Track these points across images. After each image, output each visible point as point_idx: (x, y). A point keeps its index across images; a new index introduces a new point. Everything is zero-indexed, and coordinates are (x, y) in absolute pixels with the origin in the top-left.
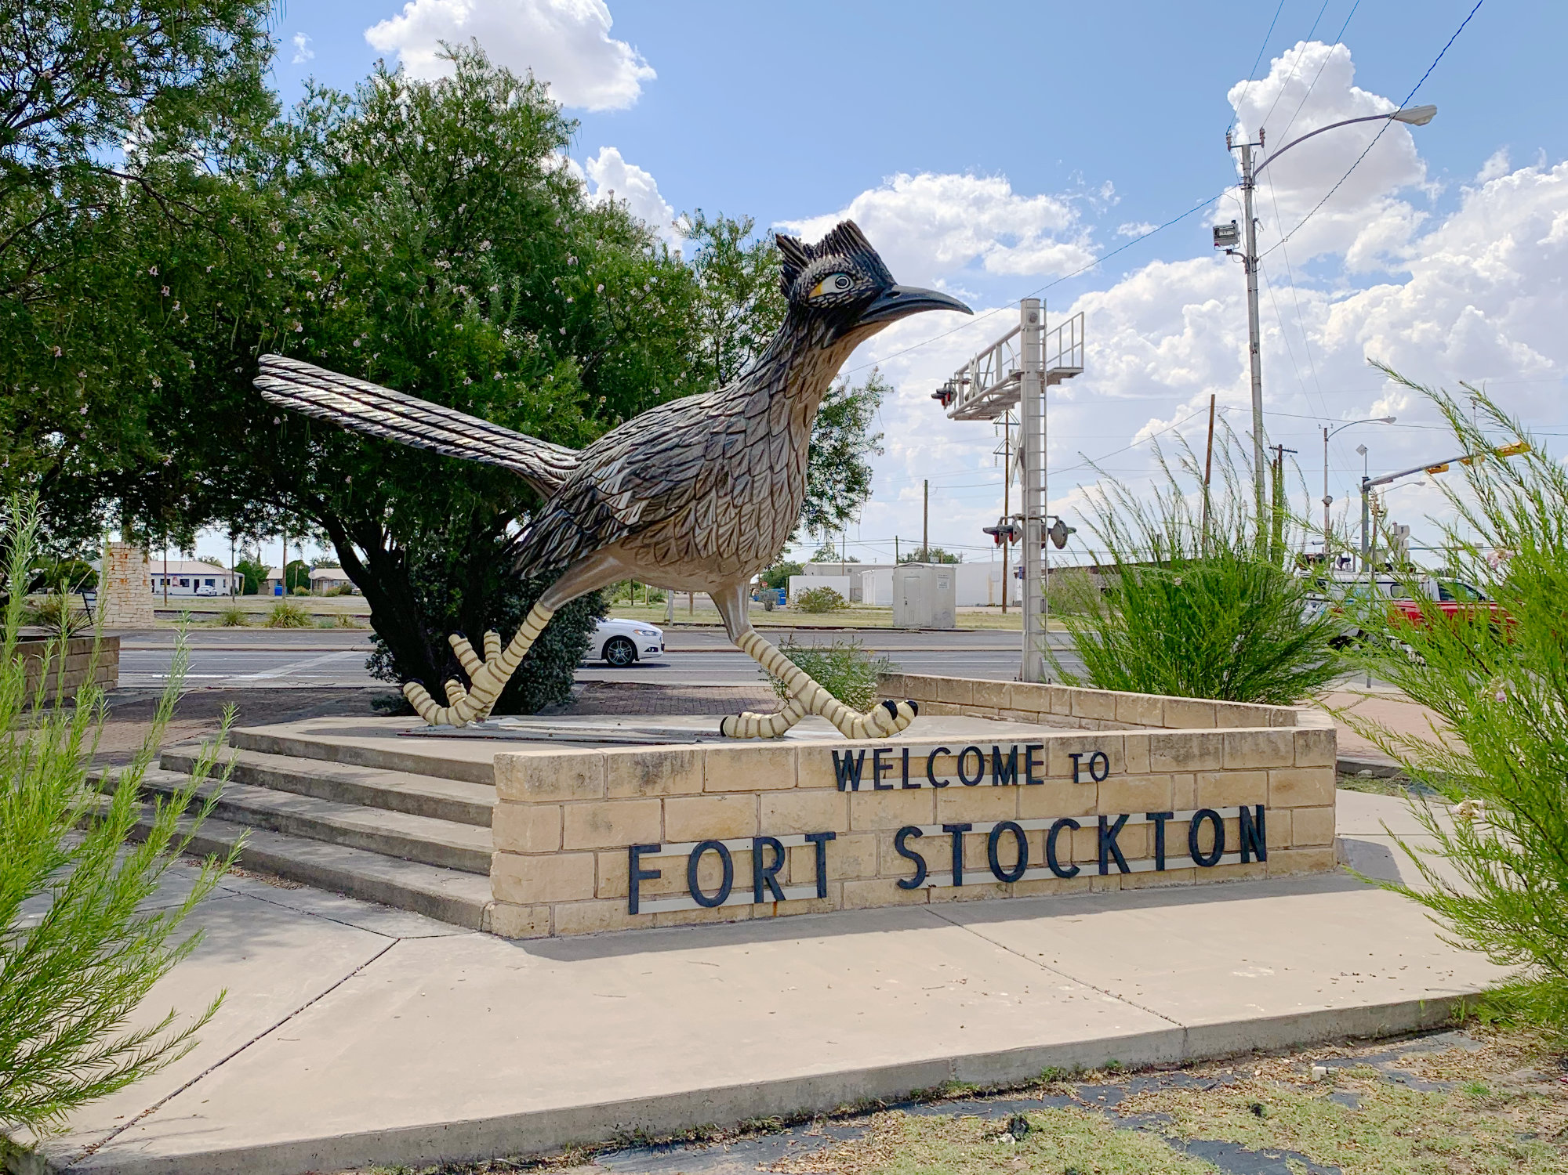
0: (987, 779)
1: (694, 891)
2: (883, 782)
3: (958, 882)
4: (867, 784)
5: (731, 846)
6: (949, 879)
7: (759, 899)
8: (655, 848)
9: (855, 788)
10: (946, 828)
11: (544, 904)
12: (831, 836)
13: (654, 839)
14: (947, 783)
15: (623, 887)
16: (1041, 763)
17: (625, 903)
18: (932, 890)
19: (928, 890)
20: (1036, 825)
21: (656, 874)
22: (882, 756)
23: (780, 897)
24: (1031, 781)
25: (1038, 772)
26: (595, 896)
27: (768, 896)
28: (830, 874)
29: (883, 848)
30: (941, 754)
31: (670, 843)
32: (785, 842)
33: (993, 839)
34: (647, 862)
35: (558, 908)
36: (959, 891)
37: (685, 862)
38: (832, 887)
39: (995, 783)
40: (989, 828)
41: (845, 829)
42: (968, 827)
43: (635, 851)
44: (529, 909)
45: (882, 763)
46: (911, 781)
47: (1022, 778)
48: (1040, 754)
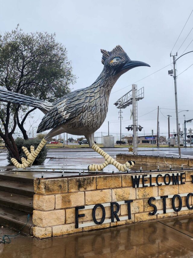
0: (171, 183)
1: (94, 220)
2: (145, 185)
3: (165, 212)
4: (141, 185)
5: (105, 205)
6: (162, 212)
7: (113, 221)
8: (83, 207)
9: (138, 187)
10: (161, 197)
11: (50, 226)
12: (132, 201)
13: (83, 204)
14: (161, 184)
15: (73, 220)
16: (184, 178)
17: (74, 225)
19: (157, 215)
20: (183, 195)
21: (83, 215)
22: (145, 177)
23: (118, 220)
24: (182, 183)
25: (183, 180)
26: (65, 223)
27: (115, 220)
28: (132, 212)
29: (145, 204)
30: (159, 176)
31: (87, 205)
32: (120, 203)
33: (173, 200)
34: (81, 212)
35: (54, 227)
36: (165, 215)
37: (91, 211)
38: (132, 216)
39: (173, 184)
40: (172, 196)
41: (135, 199)
42: (167, 196)
43: (77, 208)
44: (45, 229)
45: (145, 179)
46: (153, 184)
47: (180, 182)
48: (184, 176)
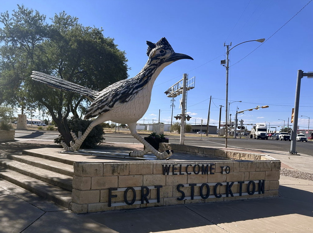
0: (200, 173)
1: (125, 201)
2: (175, 173)
3: (192, 199)
4: (171, 173)
5: (136, 189)
6: (190, 198)
7: (142, 203)
8: (116, 189)
9: (168, 174)
10: (190, 185)
11: (86, 204)
12: (161, 186)
13: (116, 186)
14: (191, 173)
15: (107, 199)
16: (214, 169)
17: (107, 204)
18: (186, 201)
19: (185, 200)
20: (211, 185)
21: (116, 196)
22: (175, 166)
23: (148, 202)
24: (211, 173)
25: (213, 171)
26: (100, 201)
27: (145, 202)
28: (161, 197)
29: (174, 190)
30: (189, 166)
31: (120, 188)
32: (150, 188)
33: (201, 188)
34: (114, 193)
35: (89, 205)
36: (193, 201)
37: (123, 193)
38: (161, 200)
39: (202, 174)
40: (200, 185)
41: (165, 185)
42: (196, 185)
43: (110, 190)
44: (81, 205)
45: (175, 168)
46: (182, 173)
47: (209, 173)
48: (214, 167)
